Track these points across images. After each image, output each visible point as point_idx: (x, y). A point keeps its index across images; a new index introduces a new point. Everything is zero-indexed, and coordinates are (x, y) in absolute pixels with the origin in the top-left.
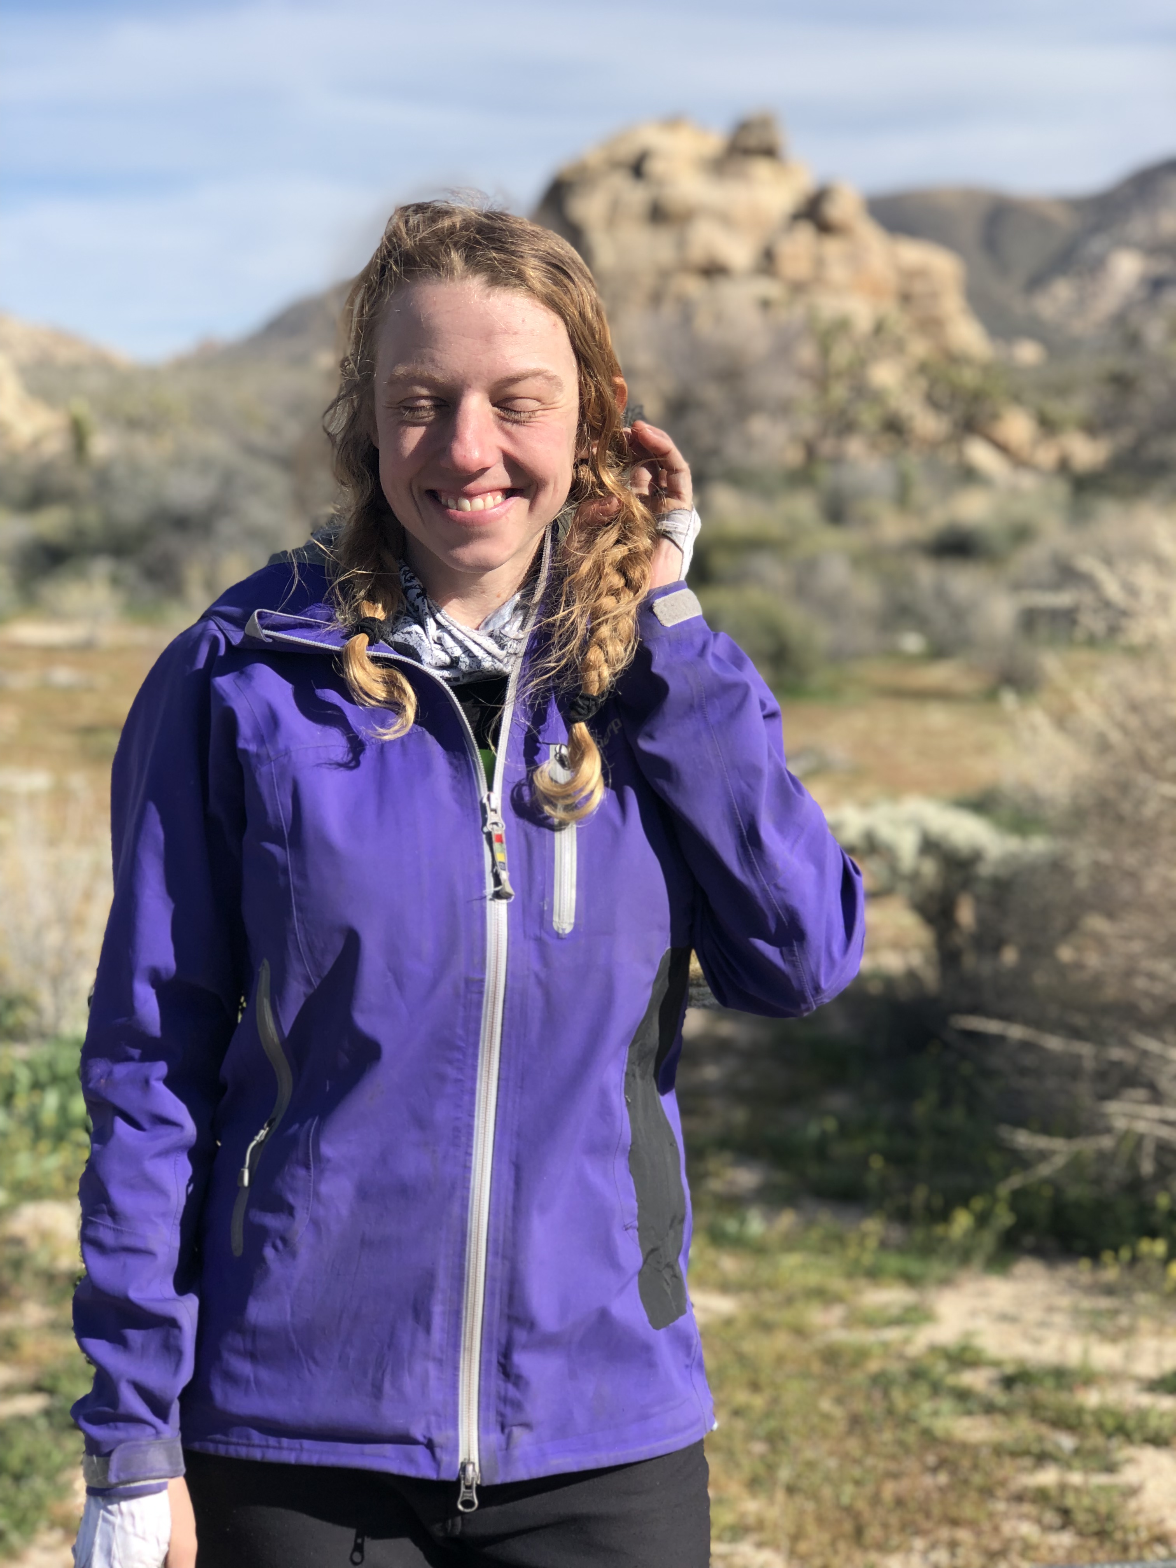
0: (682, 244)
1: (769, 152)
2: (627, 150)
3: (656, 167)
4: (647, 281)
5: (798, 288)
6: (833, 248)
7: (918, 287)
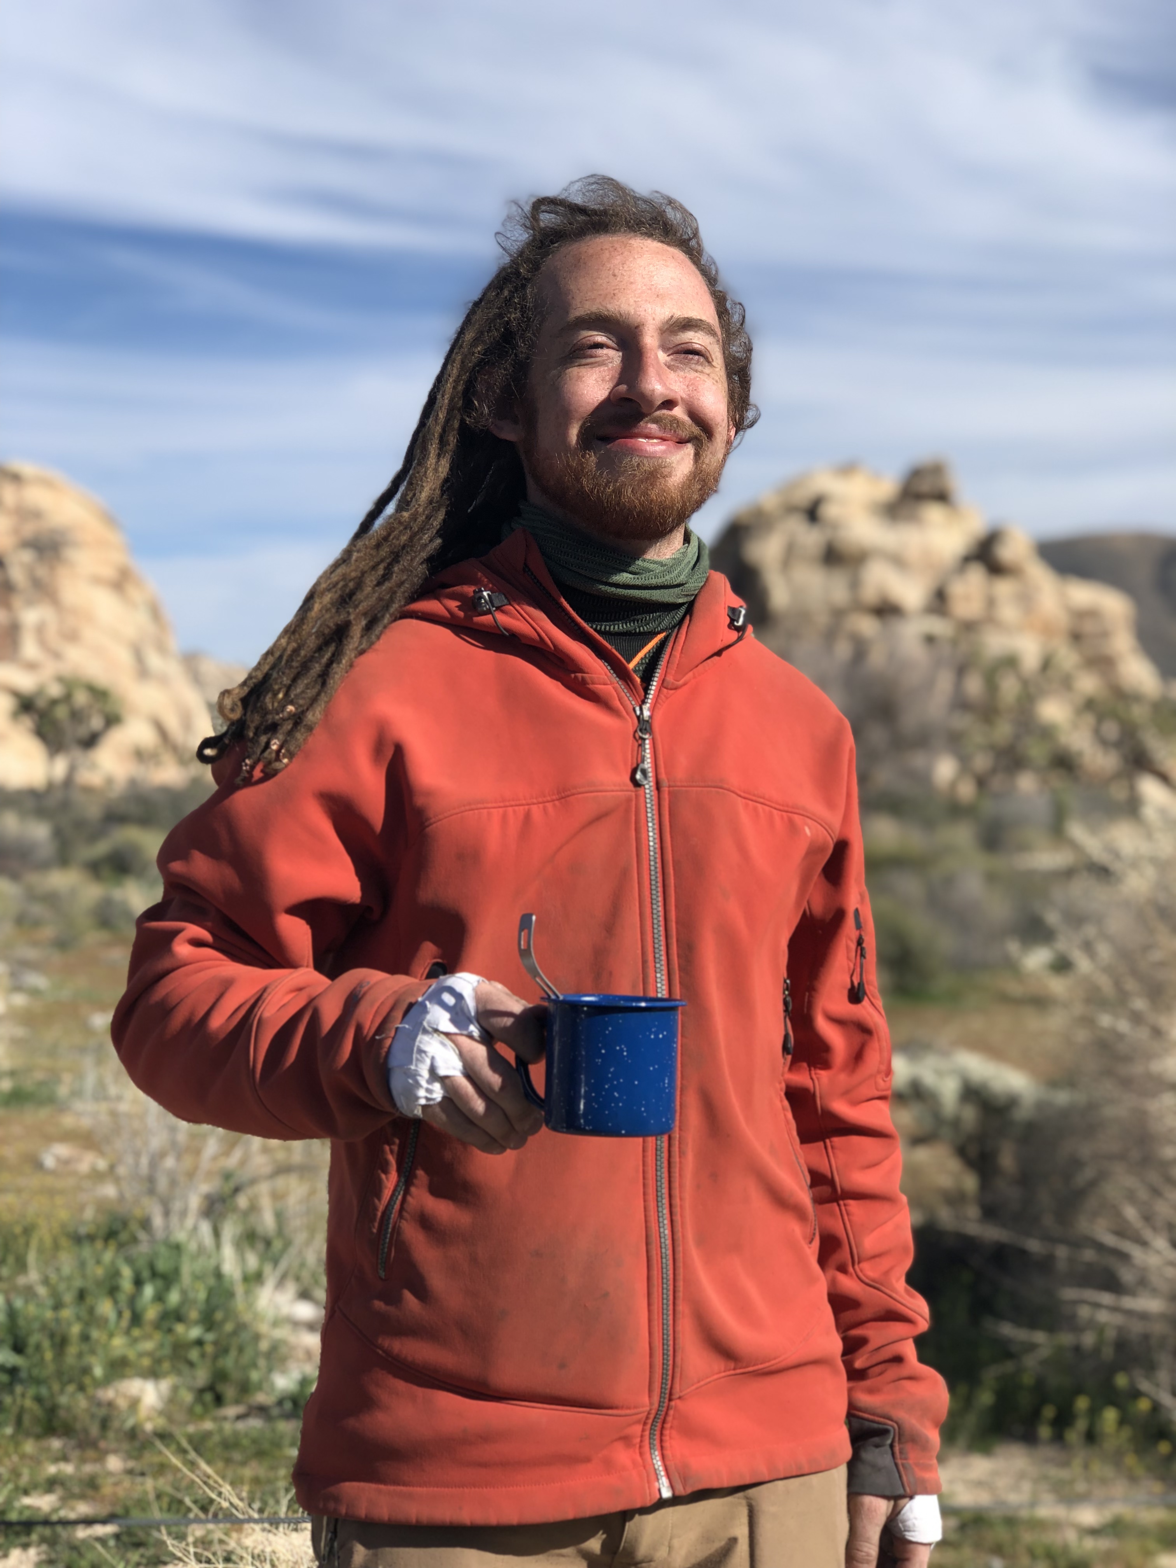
0: (855, 584)
1: (942, 497)
2: (803, 496)
3: (830, 511)
4: (822, 619)
5: (969, 627)
6: (1004, 588)
7: (1088, 627)
